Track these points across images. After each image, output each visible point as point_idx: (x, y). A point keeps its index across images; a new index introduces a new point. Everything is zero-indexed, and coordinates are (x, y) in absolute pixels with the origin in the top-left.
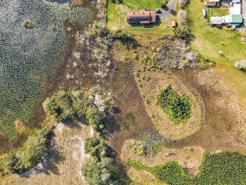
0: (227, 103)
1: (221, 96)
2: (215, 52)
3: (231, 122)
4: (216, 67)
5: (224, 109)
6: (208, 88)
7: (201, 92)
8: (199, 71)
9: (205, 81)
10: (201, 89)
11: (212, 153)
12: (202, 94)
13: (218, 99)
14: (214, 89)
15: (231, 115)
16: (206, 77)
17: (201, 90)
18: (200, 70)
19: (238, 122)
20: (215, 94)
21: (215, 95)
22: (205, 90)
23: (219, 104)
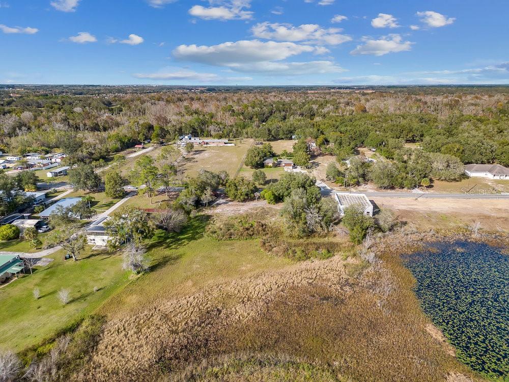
0: (246, 299)
1: (219, 311)
2: (53, 312)
3: (314, 296)
4: (109, 315)
5: (268, 307)
6: (177, 340)
7: (186, 360)
8: (90, 359)
9: (141, 346)
10: (171, 359)
11: (451, 352)
12: (192, 359)
13: (227, 317)
14: (187, 323)
15: (288, 294)
16: (126, 342)
17: (174, 362)
18: (87, 358)
19: (310, 284)
20: (207, 322)
21: (209, 324)
22: (181, 350)
23: (246, 314)
